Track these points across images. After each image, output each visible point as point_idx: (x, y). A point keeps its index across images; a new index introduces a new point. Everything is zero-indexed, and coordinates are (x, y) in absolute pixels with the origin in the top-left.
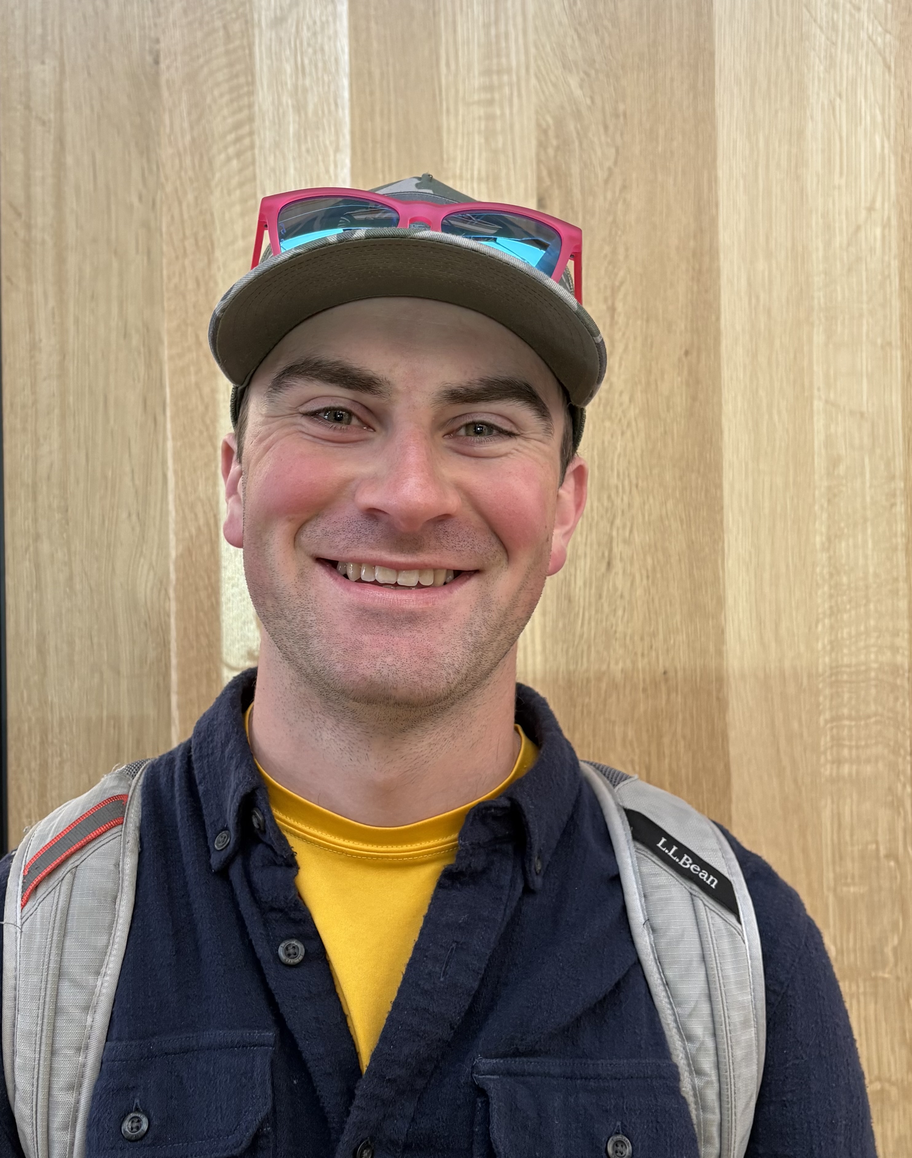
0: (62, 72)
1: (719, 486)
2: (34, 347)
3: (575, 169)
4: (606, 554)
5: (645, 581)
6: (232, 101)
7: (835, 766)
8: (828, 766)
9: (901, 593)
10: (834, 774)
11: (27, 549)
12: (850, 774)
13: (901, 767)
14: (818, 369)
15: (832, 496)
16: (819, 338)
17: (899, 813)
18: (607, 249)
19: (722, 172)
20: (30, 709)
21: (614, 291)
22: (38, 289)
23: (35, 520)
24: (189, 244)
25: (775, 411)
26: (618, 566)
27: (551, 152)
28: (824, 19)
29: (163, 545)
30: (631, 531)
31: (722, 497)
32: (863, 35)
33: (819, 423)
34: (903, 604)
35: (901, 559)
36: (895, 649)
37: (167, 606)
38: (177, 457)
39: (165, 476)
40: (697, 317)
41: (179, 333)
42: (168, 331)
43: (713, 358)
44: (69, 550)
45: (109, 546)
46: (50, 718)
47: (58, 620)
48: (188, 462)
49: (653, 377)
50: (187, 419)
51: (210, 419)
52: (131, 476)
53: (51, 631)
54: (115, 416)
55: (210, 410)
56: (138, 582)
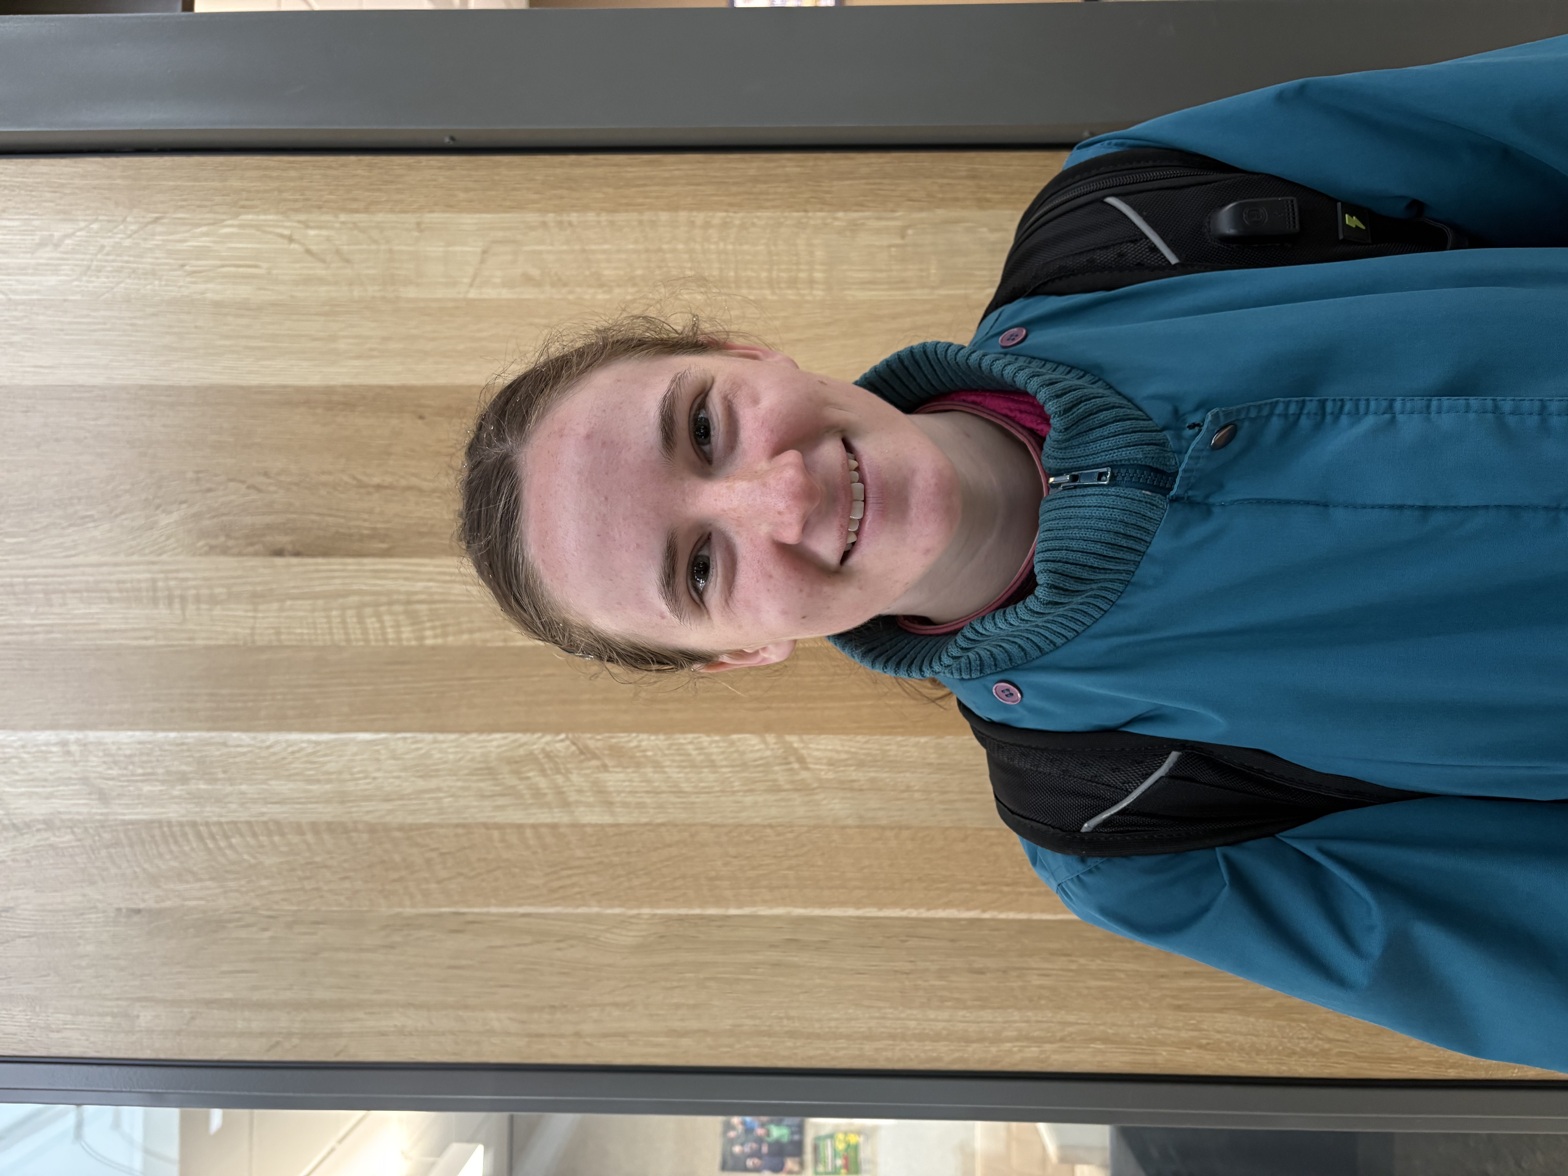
0: (146, 999)
2: (401, 1032)
3: (248, 520)
6: (176, 842)
7: (815, 286)
8: (815, 292)
9: (654, 219)
10: (823, 286)
11: (589, 1044)
12: (824, 271)
13: (819, 222)
14: (440, 293)
15: (559, 282)
16: (411, 292)
17: (863, 224)
18: (323, 492)
19: (254, 380)
20: (738, 1046)
21: (361, 485)
22: (348, 1027)
23: (562, 1036)
24: (308, 885)
25: (479, 335)
27: (231, 543)
28: (111, 279)
29: (589, 919)
32: (127, 243)
33: (490, 293)
34: (664, 216)
35: (621, 217)
36: (707, 225)
37: (645, 917)
38: (506, 903)
39: (524, 915)
40: (388, 407)
41: (391, 897)
42: (389, 907)
43: (427, 393)
44: (590, 1006)
45: (588, 969)
46: (747, 1027)
47: (656, 1017)
48: (510, 893)
49: (443, 450)
50: (471, 892)
51: (470, 871)
52: (522, 947)
53: (665, 1024)
54: (466, 959)
55: (463, 872)
56: (622, 943)
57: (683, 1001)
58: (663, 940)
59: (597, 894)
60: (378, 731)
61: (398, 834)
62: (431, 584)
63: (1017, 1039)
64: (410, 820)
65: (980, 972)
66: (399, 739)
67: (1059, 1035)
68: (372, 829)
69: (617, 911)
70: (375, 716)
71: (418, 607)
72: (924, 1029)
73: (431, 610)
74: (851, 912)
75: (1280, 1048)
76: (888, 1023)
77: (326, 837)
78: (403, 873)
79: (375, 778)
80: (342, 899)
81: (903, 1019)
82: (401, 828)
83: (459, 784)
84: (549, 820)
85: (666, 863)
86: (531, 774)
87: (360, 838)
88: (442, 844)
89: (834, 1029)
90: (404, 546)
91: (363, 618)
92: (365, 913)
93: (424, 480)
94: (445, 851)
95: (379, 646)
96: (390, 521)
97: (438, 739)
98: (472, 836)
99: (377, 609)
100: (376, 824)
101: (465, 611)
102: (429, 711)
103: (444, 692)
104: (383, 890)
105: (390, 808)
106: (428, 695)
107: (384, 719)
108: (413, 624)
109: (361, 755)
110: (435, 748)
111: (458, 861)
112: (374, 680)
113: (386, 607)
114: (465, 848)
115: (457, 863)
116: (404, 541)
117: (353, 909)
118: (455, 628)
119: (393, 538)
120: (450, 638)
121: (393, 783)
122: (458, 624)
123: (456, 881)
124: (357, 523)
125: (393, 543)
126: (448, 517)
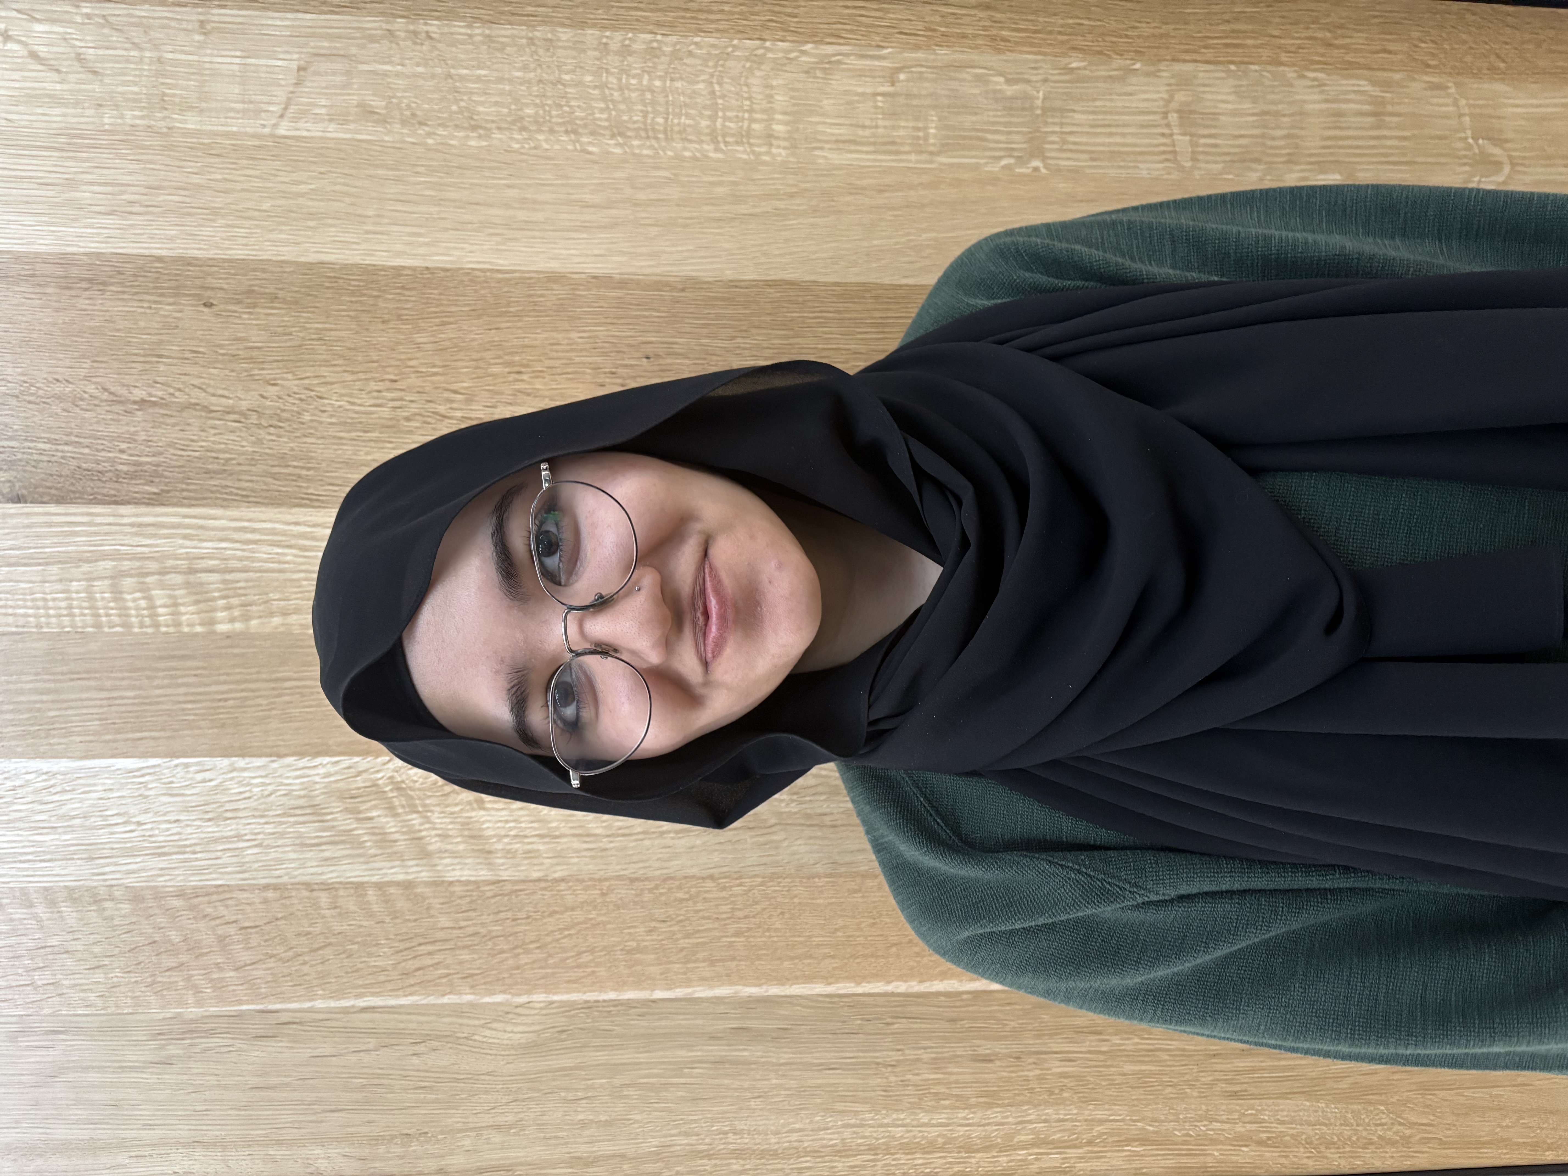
1: (398, 271)
7: (775, 142)
8: (774, 150)
9: (550, 36)
10: (786, 144)
12: (787, 123)
13: (780, 55)
14: (235, 125)
15: (414, 120)
16: (192, 122)
17: (839, 62)
21: (116, 400)
24: (41, 978)
25: (294, 188)
30: (455, 392)
31: (414, 269)
33: (310, 129)
34: (565, 35)
35: (504, 32)
36: (626, 51)
37: (538, 1005)
38: (339, 994)
39: (364, 1010)
40: (156, 288)
41: (165, 993)
42: (163, 1007)
43: (216, 269)
44: (460, 1131)
45: (457, 1080)
46: (679, 1148)
47: (553, 1141)
48: (345, 980)
49: (241, 352)
50: (286, 981)
51: (286, 951)
52: (362, 1054)
53: (567, 1150)
54: (279, 1076)
55: (275, 952)
56: (505, 1042)
57: (591, 1117)
58: (564, 1036)
59: (471, 975)
60: (144, 755)
61: (176, 903)
62: (224, 545)
63: (1033, 1145)
64: (195, 881)
65: (987, 1059)
66: (176, 766)
67: (1085, 1137)
68: (136, 897)
69: (499, 998)
70: (138, 735)
71: (205, 577)
72: (915, 1137)
73: (224, 582)
74: (819, 989)
75: (1354, 1138)
76: (868, 1132)
77: (65, 908)
78: (184, 958)
79: (139, 824)
80: (92, 996)
81: (887, 1125)
82: (181, 894)
83: (269, 828)
84: (401, 877)
85: (566, 933)
86: (374, 814)
87: (118, 909)
88: (244, 914)
89: (796, 1144)
90: (183, 490)
91: (121, 592)
92: (127, 1017)
93: (214, 395)
94: (247, 924)
95: (146, 634)
96: (161, 454)
97: (236, 765)
98: (288, 902)
99: (142, 580)
100: (142, 888)
101: (276, 584)
102: (223, 726)
103: (246, 699)
104: (154, 983)
105: (163, 865)
106: (221, 704)
107: (154, 738)
108: (197, 602)
109: (118, 790)
110: (232, 779)
111: (267, 937)
112: (138, 683)
113: (156, 577)
114: (277, 919)
115: (266, 941)
116: (182, 483)
117: (109, 1011)
118: (261, 608)
119: (166, 478)
120: (254, 622)
121: (168, 830)
122: (266, 602)
123: (264, 966)
124: (110, 455)
125: (166, 484)
126: (251, 449)
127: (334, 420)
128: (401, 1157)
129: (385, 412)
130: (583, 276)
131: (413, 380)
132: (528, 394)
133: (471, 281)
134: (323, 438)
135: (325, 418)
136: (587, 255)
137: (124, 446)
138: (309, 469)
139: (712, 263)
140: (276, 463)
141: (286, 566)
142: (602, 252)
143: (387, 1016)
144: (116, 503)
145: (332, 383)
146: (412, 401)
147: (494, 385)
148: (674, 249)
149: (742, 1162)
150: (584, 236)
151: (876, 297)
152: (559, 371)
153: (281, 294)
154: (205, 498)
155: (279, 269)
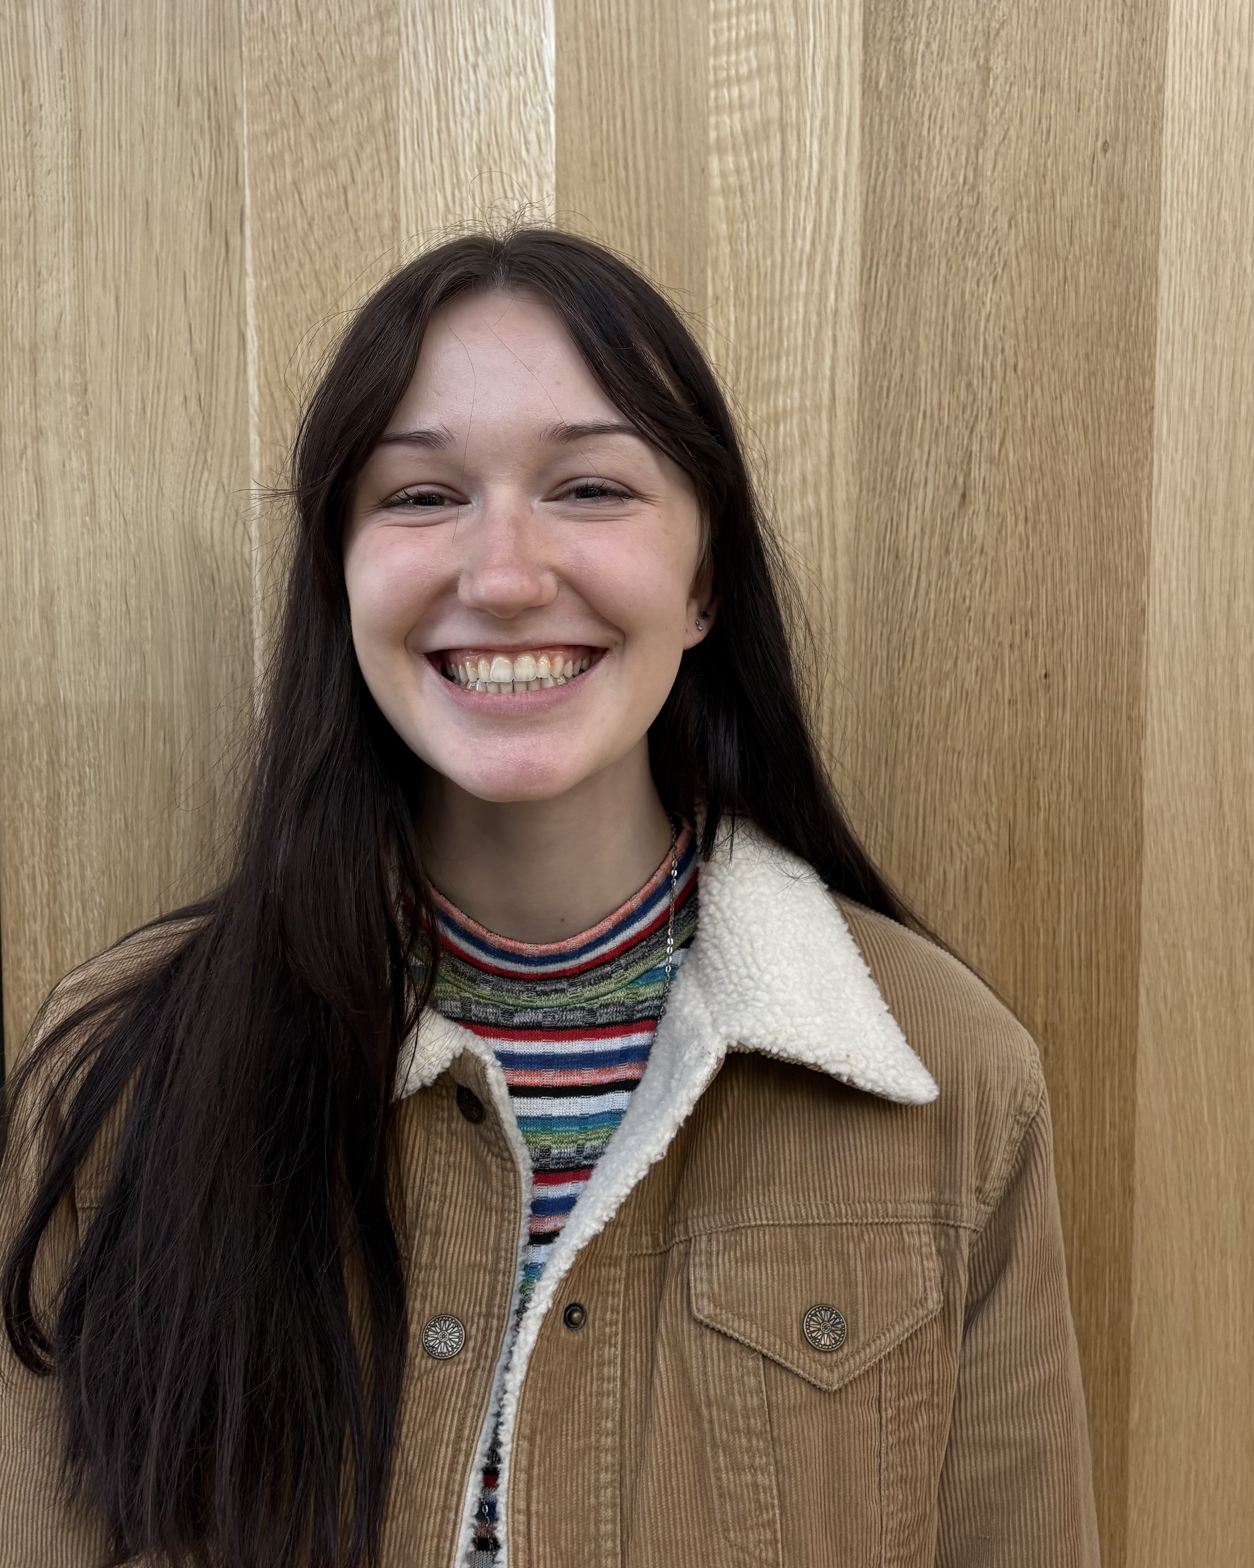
1: (1150, 372)
4: (961, 480)
5: (1021, 527)
26: (978, 499)
30: (1002, 443)
37: (246, 550)
38: (262, 305)
39: (242, 337)
40: (1126, 85)
41: (267, 98)
42: (249, 93)
43: (1149, 156)
44: (89, 454)
45: (152, 451)
46: (63, 724)
47: (74, 569)
48: (280, 314)
49: (1048, 185)
50: (279, 242)
51: (316, 242)
52: (187, 335)
53: (62, 587)
54: (162, 235)
55: (315, 228)
56: (200, 510)
57: (103, 615)
58: (207, 581)
60: (559, 73)
64: (404, 133)
66: (546, 110)
70: (584, 64)
73: (770, 166)
78: (309, 120)
79: (475, 66)
82: (388, 115)
87: (370, 40)
88: (363, 191)
89: (65, 872)
90: (881, 117)
91: (757, 43)
92: (237, 51)
93: (996, 153)
94: (350, 195)
95: (707, 73)
96: (925, 91)
97: (545, 181)
98: (377, 242)
99: (772, 68)
100: (396, 70)
101: (768, 227)
102: (594, 164)
103: (628, 192)
104: (279, 84)
105: (424, 95)
106: (621, 162)
107: (579, 82)
108: (745, 133)
109: (516, 41)
110: (529, 175)
111: (334, 218)
112: (647, 64)
113: (776, 86)
114: (356, 231)
115: (330, 218)
116: (890, 116)
117: (244, 29)
118: (739, 211)
119: (897, 97)
120: (721, 201)
121: (468, 100)
122: (745, 215)
123: (298, 215)
124: (924, 31)
125: (888, 97)
126: (931, 196)
127: (967, 296)
128: (58, 383)
129: (978, 359)
130: (1145, 597)
131: (1016, 393)
132: (1000, 531)
133: (1138, 460)
134: (946, 283)
135: (970, 285)
136: (1169, 602)
137: (935, 47)
138: (908, 266)
139: (1162, 753)
140: (915, 227)
141: (790, 240)
142: (1174, 620)
143: (233, 364)
144: (866, 38)
145: (1012, 295)
146: (991, 390)
147: (1011, 491)
148: (1179, 707)
149: (44, 804)
150: (1193, 597)
151: (1123, 957)
152: (1029, 567)
153: (1119, 233)
154: (871, 143)
155: (1149, 230)
